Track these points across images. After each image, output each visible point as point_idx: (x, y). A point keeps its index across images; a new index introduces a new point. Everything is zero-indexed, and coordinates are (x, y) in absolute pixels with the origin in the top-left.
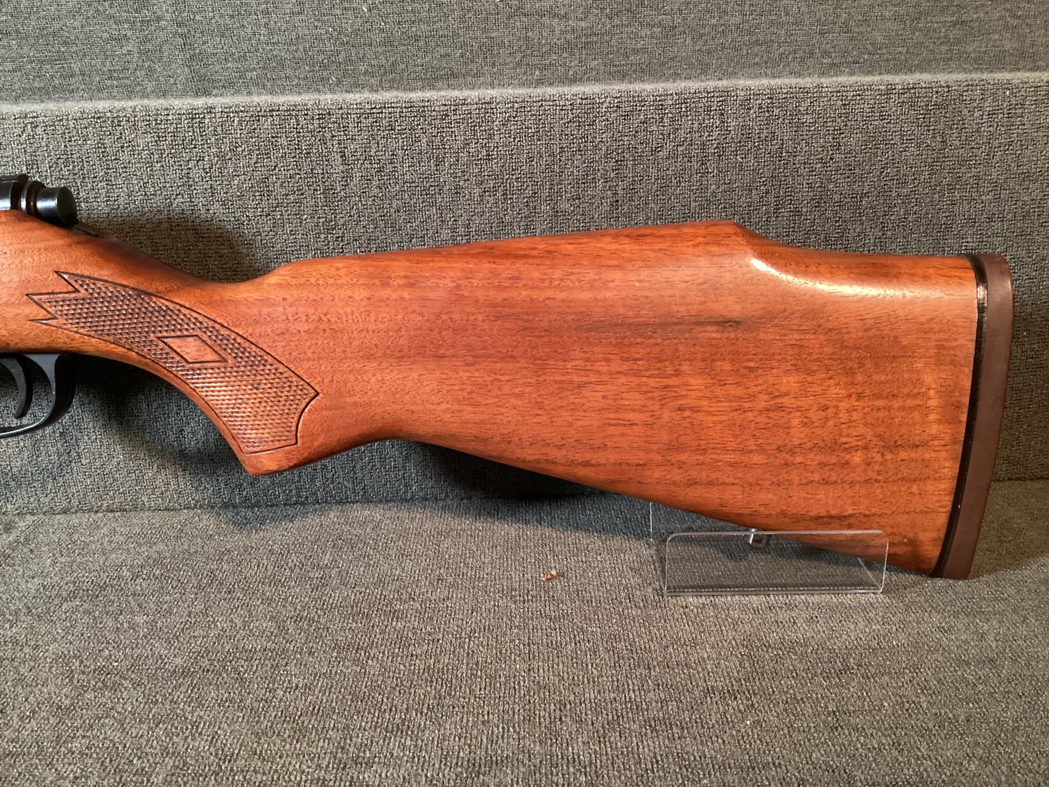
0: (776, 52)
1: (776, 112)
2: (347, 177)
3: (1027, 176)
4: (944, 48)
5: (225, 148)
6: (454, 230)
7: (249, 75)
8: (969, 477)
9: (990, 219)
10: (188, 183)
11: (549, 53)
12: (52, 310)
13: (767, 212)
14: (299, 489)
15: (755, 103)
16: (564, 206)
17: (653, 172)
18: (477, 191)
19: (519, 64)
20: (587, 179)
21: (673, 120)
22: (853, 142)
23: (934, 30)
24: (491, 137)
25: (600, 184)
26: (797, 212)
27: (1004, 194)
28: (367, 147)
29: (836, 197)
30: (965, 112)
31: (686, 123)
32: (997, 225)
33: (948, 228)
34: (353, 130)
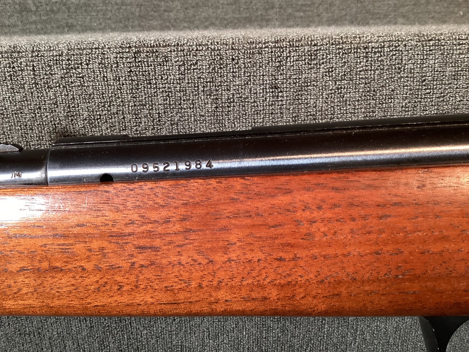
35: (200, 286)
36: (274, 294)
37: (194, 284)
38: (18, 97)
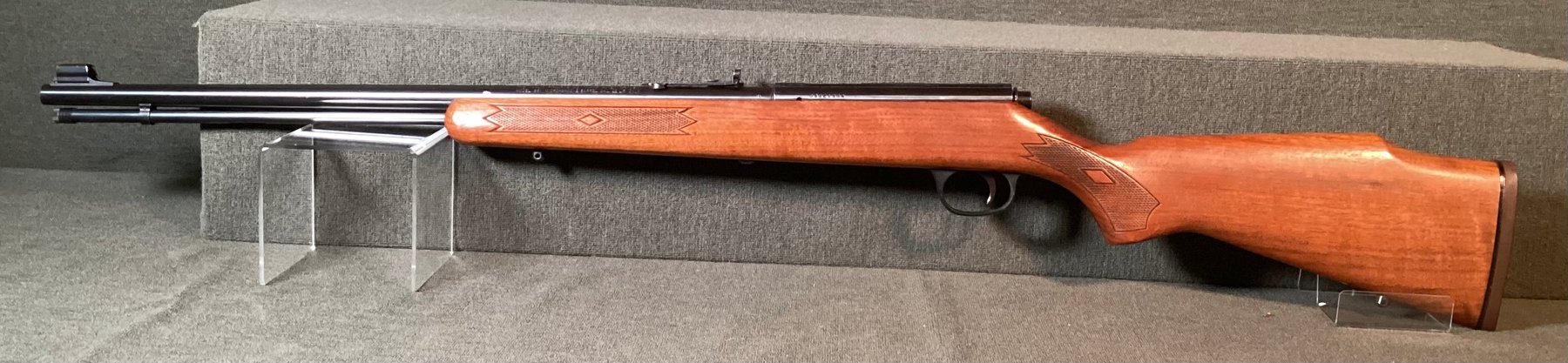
0: (1366, 15)
1: (1391, 77)
2: (1152, 93)
3: (1529, 121)
4: (1483, 22)
5: (1090, 74)
6: (1206, 125)
7: (1003, 6)
8: (1496, 271)
9: (1509, 143)
10: (1066, 89)
11: (1209, 6)
12: (1032, 152)
13: (1385, 129)
14: (1092, 267)
15: (1380, 72)
16: (1271, 117)
17: (1322, 103)
18: (1223, 105)
19: (1188, 12)
20: (1285, 103)
21: (1335, 76)
22: (1433, 95)
23: (1476, 11)
24: (1234, 77)
25: (1292, 107)
26: (1401, 131)
27: (1517, 129)
28: (1166, 78)
29: (1423, 124)
30: (1495, 84)
31: (1344, 79)
32: (1513, 146)
33: (1485, 146)
34: (1159, 69)
35: (836, 144)
36: (866, 149)
37: (833, 143)
38: (743, 63)
